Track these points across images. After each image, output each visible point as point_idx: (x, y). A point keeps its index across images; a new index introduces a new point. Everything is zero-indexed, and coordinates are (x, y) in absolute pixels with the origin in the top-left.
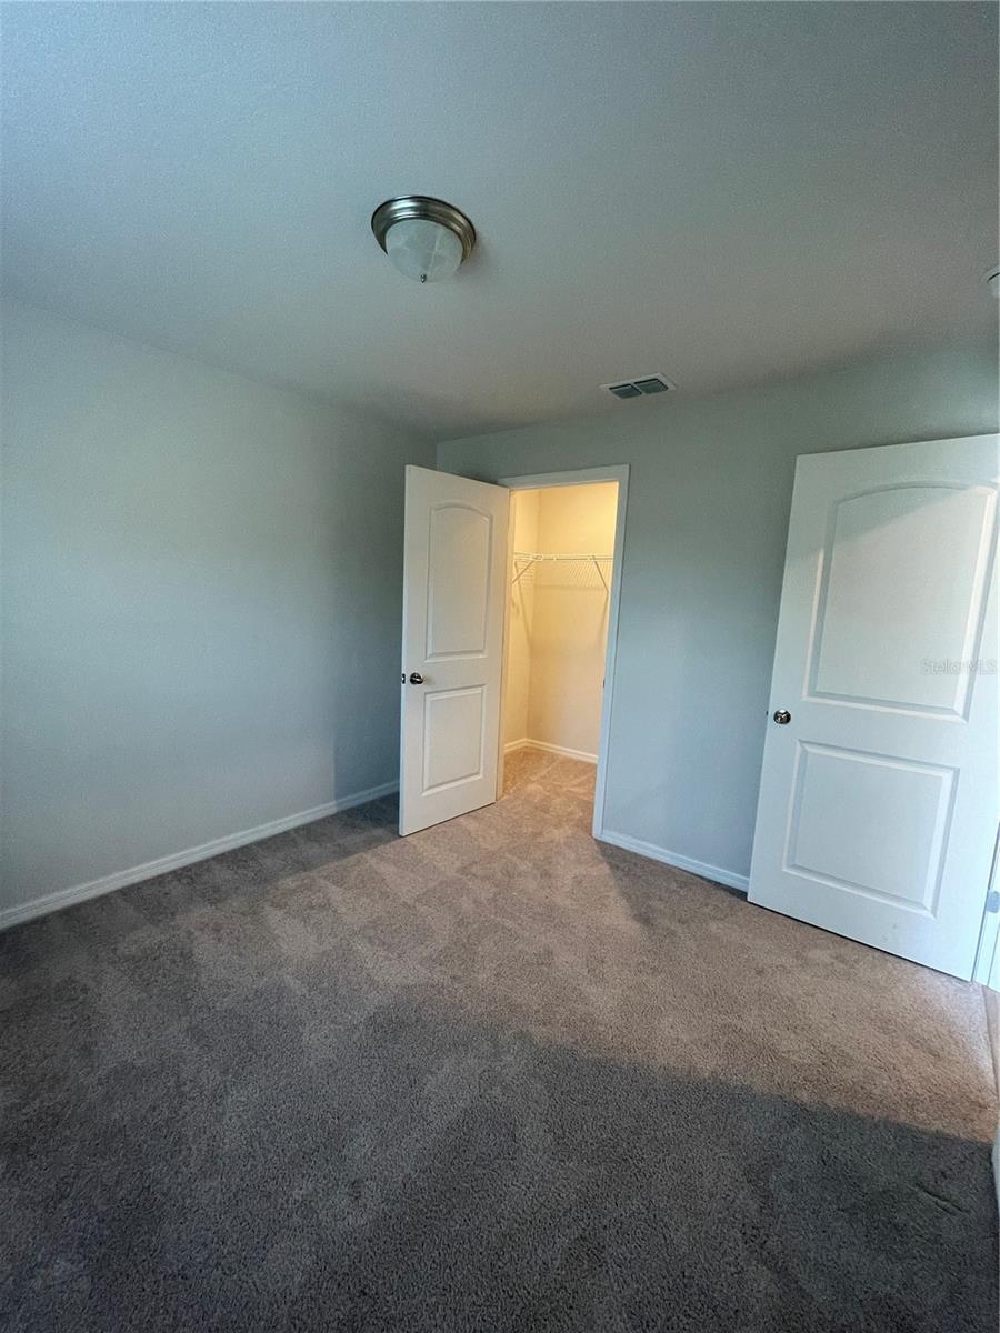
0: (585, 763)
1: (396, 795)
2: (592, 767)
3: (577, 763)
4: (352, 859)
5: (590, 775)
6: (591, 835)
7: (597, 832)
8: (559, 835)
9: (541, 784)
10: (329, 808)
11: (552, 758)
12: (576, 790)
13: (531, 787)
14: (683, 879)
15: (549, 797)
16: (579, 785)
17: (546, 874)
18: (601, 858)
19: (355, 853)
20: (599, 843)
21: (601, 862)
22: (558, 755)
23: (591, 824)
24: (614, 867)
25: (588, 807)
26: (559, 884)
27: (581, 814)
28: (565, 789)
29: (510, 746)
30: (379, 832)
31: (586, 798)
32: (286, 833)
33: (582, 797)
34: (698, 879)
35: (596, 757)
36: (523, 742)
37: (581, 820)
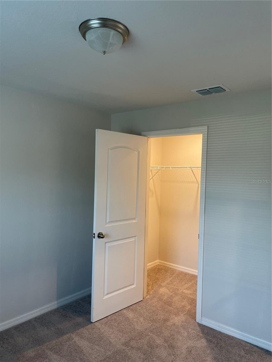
0: (191, 274)
1: (90, 296)
2: (194, 277)
3: (186, 274)
4: (65, 337)
5: (193, 282)
6: (195, 320)
7: (199, 319)
8: (178, 320)
9: (167, 288)
10: (53, 305)
11: (172, 271)
12: (186, 291)
13: (162, 290)
14: (248, 348)
15: (171, 296)
16: (187, 289)
17: (172, 347)
18: (201, 335)
19: (67, 333)
20: (200, 325)
21: (201, 338)
22: (175, 270)
23: (195, 313)
24: (209, 341)
25: (193, 302)
26: (179, 353)
27: (189, 307)
28: (180, 291)
29: (150, 265)
30: (80, 320)
31: (192, 297)
32: (30, 321)
33: (189, 296)
34: (255, 348)
35: (197, 271)
36: (157, 262)
37: (189, 311)
